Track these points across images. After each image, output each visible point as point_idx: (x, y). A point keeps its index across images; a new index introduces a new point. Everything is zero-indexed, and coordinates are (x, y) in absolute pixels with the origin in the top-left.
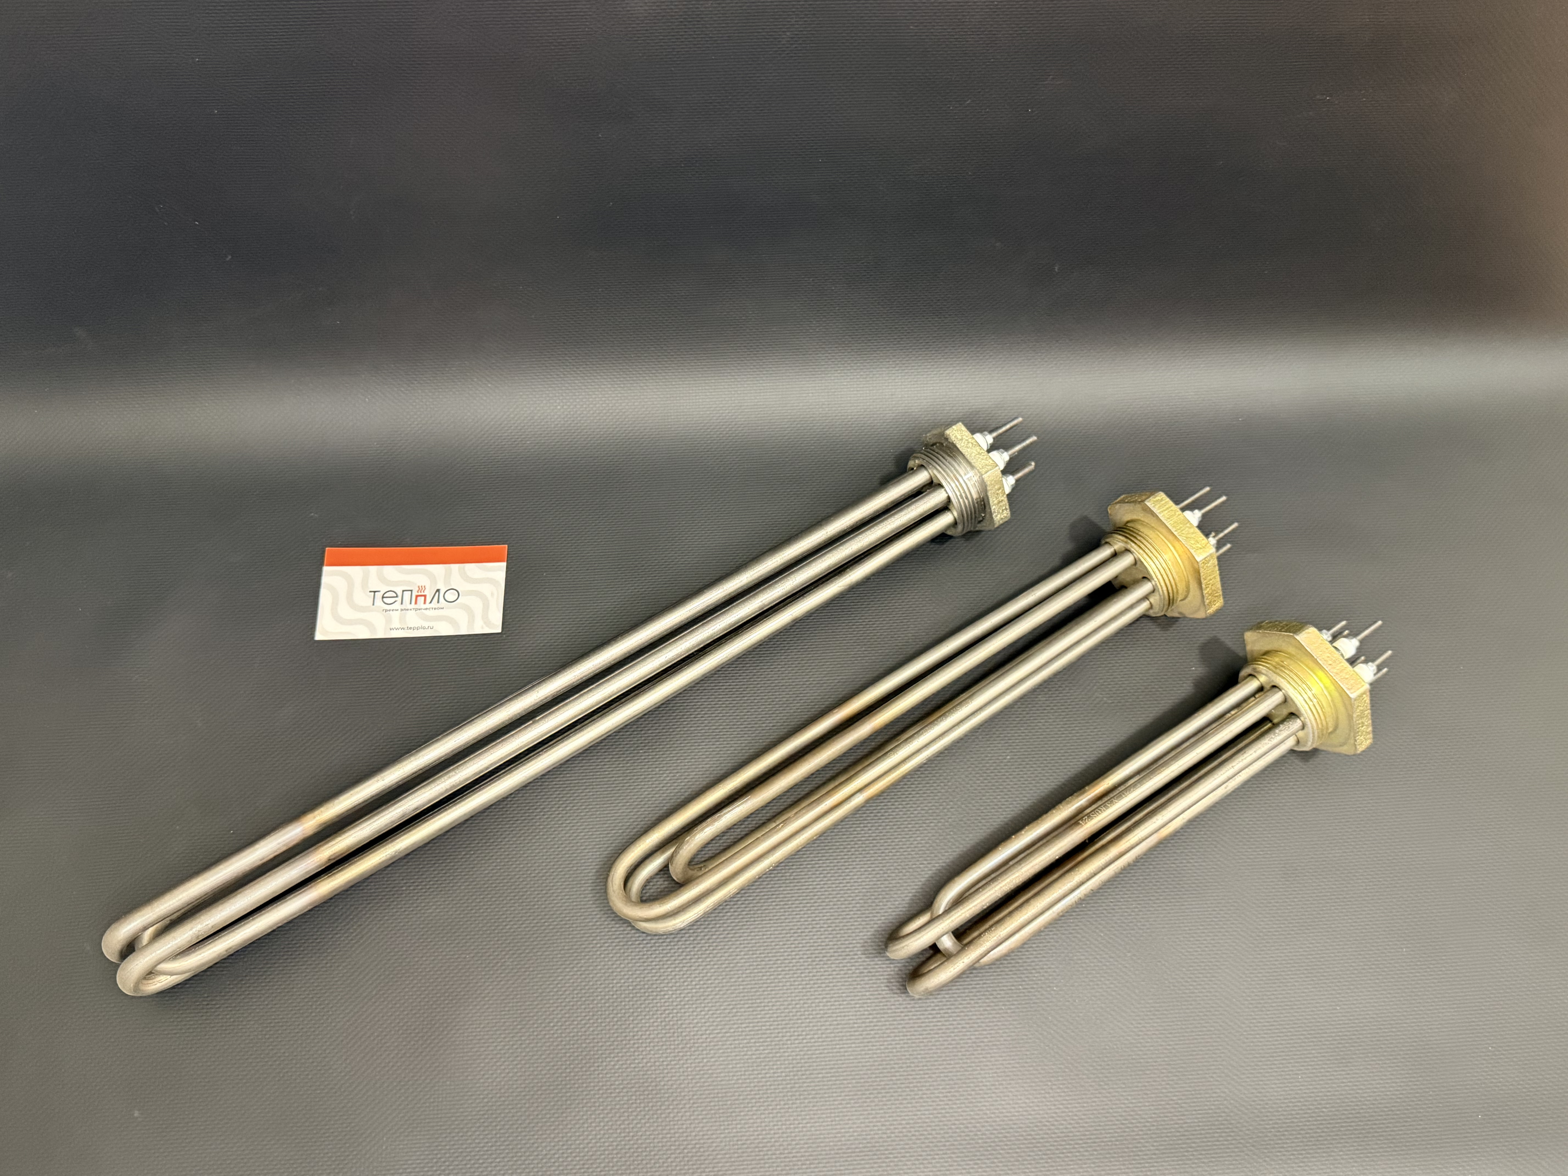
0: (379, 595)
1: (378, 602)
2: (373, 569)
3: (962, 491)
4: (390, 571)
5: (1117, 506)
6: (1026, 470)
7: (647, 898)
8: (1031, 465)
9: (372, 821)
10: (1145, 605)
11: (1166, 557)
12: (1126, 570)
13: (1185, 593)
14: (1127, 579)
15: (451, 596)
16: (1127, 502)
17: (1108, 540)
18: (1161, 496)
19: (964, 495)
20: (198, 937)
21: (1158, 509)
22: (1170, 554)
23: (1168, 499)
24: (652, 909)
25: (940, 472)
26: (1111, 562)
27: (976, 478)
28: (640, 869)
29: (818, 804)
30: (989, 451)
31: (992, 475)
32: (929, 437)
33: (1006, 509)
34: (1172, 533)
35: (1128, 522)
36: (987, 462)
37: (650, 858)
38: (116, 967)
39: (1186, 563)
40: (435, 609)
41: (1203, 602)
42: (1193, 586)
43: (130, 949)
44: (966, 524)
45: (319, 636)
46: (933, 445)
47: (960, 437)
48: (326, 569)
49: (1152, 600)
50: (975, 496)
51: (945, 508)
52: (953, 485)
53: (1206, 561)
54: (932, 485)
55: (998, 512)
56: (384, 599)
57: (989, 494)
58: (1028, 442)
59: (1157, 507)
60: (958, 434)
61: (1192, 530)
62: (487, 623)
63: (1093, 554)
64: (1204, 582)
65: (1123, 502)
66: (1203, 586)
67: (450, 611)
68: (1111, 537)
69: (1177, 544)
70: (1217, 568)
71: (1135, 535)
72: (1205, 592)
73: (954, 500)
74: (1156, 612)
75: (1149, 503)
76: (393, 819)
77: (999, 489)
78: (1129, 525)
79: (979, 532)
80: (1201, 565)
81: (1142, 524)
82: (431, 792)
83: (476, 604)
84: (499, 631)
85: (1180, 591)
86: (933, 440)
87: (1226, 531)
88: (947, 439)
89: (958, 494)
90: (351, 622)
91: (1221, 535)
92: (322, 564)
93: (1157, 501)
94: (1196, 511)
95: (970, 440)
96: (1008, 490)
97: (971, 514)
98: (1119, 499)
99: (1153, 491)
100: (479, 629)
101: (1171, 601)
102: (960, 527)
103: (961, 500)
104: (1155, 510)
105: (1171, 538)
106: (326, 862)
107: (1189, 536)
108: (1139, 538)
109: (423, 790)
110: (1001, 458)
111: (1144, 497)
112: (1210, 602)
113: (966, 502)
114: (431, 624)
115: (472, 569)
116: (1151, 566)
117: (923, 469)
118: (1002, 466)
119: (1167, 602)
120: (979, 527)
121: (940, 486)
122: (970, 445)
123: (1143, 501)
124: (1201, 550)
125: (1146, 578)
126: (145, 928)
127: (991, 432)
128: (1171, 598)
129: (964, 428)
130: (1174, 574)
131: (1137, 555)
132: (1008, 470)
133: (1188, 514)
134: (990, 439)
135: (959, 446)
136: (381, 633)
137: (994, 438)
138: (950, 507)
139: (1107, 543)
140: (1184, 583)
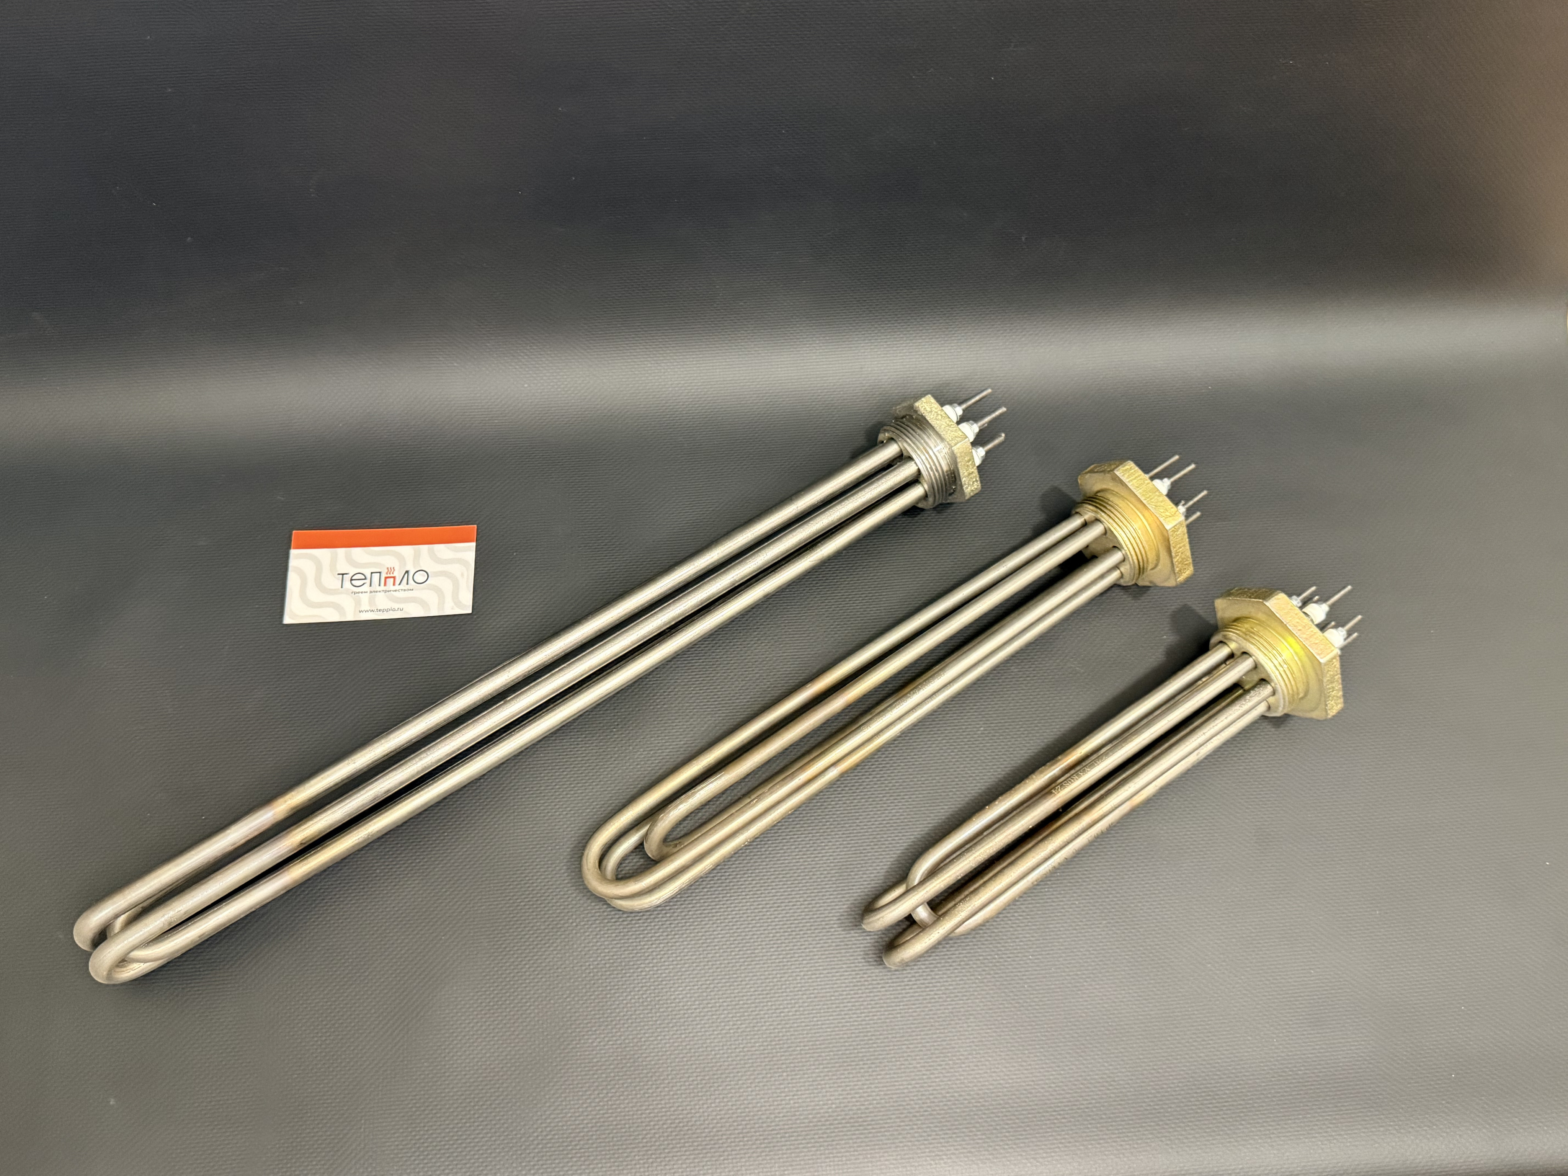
0: (347, 578)
1: (347, 584)
2: (341, 551)
3: (932, 464)
4: (358, 553)
5: (1087, 476)
6: (996, 442)
7: (622, 876)
8: (1001, 436)
9: (343, 804)
10: (1115, 575)
11: (1135, 526)
12: (1096, 540)
13: (1155, 562)
14: (1096, 548)
15: (420, 577)
16: (1097, 472)
17: (1078, 510)
18: (1130, 465)
19: (934, 468)
20: (170, 924)
21: (1127, 478)
22: (1140, 523)
23: (1137, 468)
24: (628, 886)
25: (909, 445)
26: (1081, 532)
27: (946, 450)
28: (615, 847)
29: (792, 779)
30: (958, 423)
31: (962, 447)
32: (899, 410)
33: (976, 481)
34: (1141, 502)
35: (1098, 492)
36: (956, 434)
37: (626, 836)
38: (88, 955)
39: (1156, 532)
40: (405, 590)
41: (1173, 570)
42: (1164, 555)
43: (102, 937)
44: (937, 498)
45: (287, 620)
46: (903, 418)
47: (929, 410)
48: (293, 552)
49: (1122, 569)
50: (945, 468)
51: (915, 480)
52: (923, 458)
53: (1175, 529)
54: (901, 458)
55: (969, 484)
56: (353, 582)
57: (959, 465)
58: (997, 413)
59: (1126, 476)
60: (927, 406)
61: (1161, 499)
62: (458, 603)
63: (1064, 524)
64: (1173, 550)
65: (1092, 471)
66: (1173, 554)
67: (421, 593)
68: (1082, 506)
69: (1147, 514)
70: (1186, 536)
71: (1104, 504)
72: (1175, 560)
73: (924, 473)
74: (1127, 581)
75: (1119, 472)
76: (364, 802)
77: (969, 461)
78: (1099, 494)
79: (951, 504)
80: (1170, 533)
81: (1113, 494)
82: (402, 774)
83: (446, 585)
84: (470, 612)
85: (1150, 560)
86: (903, 413)
87: (1196, 499)
88: (916, 411)
89: (928, 466)
90: (320, 605)
91: (1191, 503)
92: (289, 548)
93: (1126, 470)
94: (1166, 480)
95: (939, 412)
96: (978, 462)
97: (942, 484)
98: (1089, 469)
99: (1122, 460)
100: (450, 609)
101: (1141, 570)
102: (931, 500)
103: (931, 473)
104: (1124, 479)
105: (1140, 506)
106: (298, 846)
107: (1159, 504)
108: (1109, 507)
109: (394, 773)
110: (971, 430)
111: (1113, 467)
112: (1180, 570)
113: (937, 474)
114: (401, 606)
115: (442, 550)
116: (1121, 535)
117: (893, 442)
118: (972, 438)
119: (1137, 572)
120: (950, 499)
121: (910, 458)
122: (940, 417)
123: (1113, 470)
124: (1171, 519)
125: (1116, 548)
126: (117, 916)
127: (960, 404)
128: (1141, 567)
129: (933, 400)
130: (1144, 543)
131: (1107, 525)
132: (979, 441)
133: (1157, 482)
134: (959, 410)
135: (928, 419)
136: (350, 617)
137: (964, 410)
138: (921, 480)
139: (1077, 513)
140: (1154, 553)
